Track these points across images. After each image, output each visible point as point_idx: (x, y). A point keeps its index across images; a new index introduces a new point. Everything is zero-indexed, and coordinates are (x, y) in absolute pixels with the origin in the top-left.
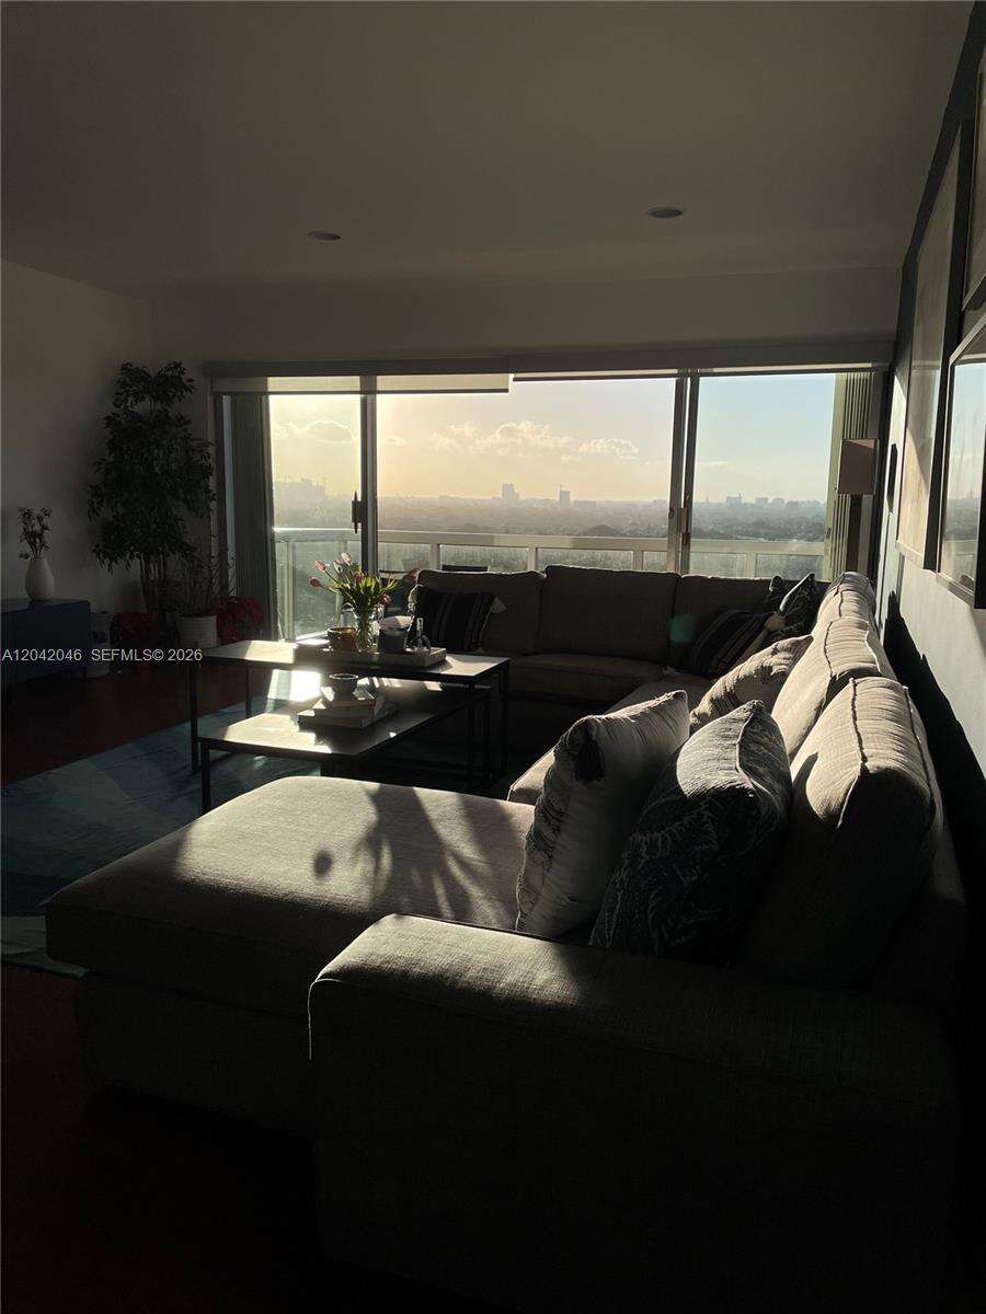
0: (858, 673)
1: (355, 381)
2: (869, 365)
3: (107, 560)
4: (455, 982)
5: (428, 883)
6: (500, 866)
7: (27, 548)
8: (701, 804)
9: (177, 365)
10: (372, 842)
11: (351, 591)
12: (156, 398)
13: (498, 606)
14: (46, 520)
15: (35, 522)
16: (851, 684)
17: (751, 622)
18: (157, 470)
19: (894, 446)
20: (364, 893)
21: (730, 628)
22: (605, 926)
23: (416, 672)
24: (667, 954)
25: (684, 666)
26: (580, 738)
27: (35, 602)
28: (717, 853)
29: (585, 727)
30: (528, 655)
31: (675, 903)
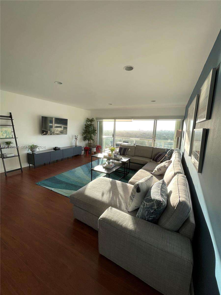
0: (178, 173)
1: (113, 120)
2: (181, 119)
3: (84, 141)
5: (116, 199)
6: (126, 196)
7: (75, 140)
9: (93, 118)
10: (110, 191)
11: (111, 149)
12: (90, 122)
13: (129, 150)
15: (76, 137)
16: (177, 175)
17: (163, 155)
18: (90, 131)
19: (184, 131)
21: (160, 155)
22: (140, 213)
23: (118, 160)
24: (148, 220)
25: (153, 160)
26: (137, 186)
27: (76, 146)
28: (156, 209)
29: (138, 185)
30: (133, 156)
31: (150, 214)
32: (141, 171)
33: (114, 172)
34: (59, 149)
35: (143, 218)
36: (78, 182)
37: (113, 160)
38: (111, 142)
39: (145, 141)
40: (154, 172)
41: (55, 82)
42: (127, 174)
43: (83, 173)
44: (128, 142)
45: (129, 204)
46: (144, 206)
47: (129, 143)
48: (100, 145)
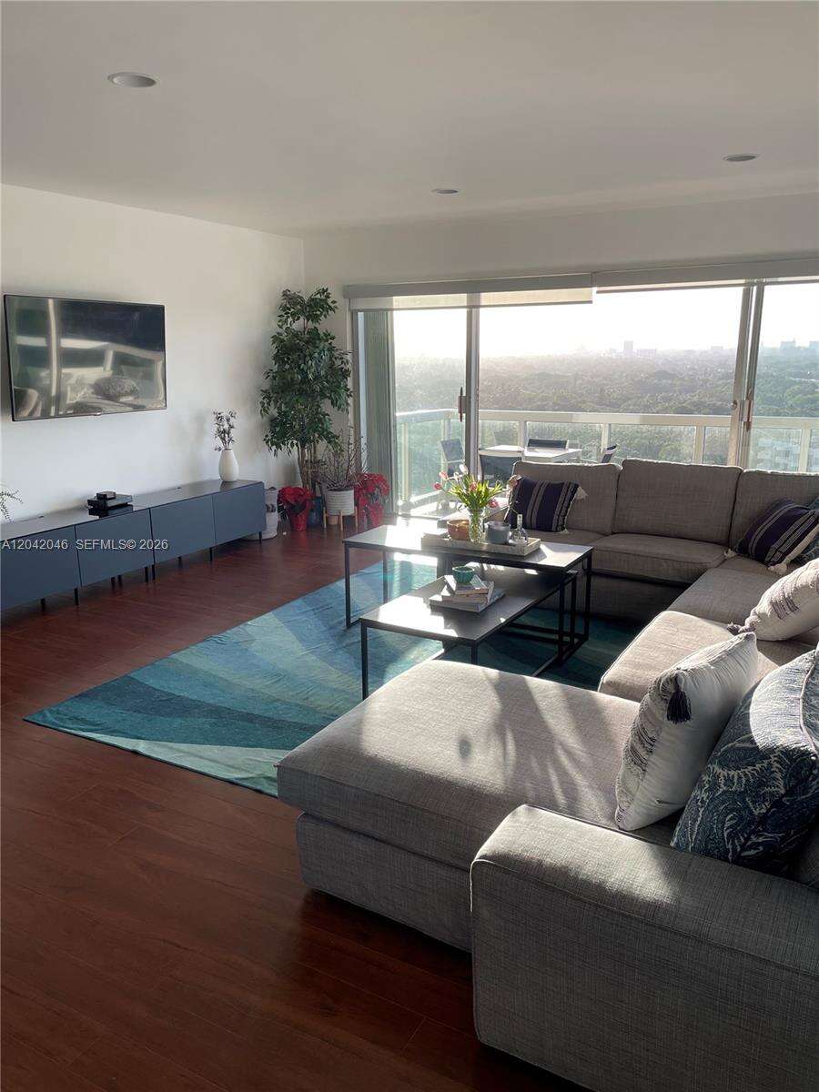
1: (462, 298)
3: (274, 448)
4: (577, 873)
5: (544, 769)
6: (598, 757)
7: (219, 443)
8: (771, 756)
9: (324, 291)
10: (499, 729)
11: (467, 496)
12: (308, 318)
13: (581, 493)
14: (232, 421)
15: (226, 423)
17: (806, 517)
18: (310, 376)
20: (498, 776)
21: (787, 521)
22: (688, 830)
23: (516, 561)
24: (739, 861)
25: (743, 551)
26: (671, 688)
27: (226, 483)
28: (783, 796)
29: (675, 680)
30: (606, 535)
31: (748, 825)
32: (667, 621)
33: (501, 632)
34: (124, 505)
35: (710, 849)
36: (284, 702)
37: (481, 561)
38: (450, 447)
39: (677, 429)
40: (752, 624)
41: (111, 78)
42: (573, 648)
43: (298, 648)
44: (559, 445)
45: (626, 791)
46: (714, 786)
47: (571, 451)
48: (376, 472)
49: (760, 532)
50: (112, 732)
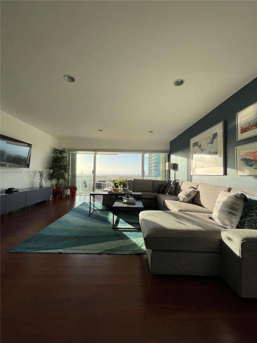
2: (166, 154)
3: (51, 180)
12: (60, 154)
14: (43, 173)
34: (17, 191)
49: (162, 188)
50: (47, 249)
